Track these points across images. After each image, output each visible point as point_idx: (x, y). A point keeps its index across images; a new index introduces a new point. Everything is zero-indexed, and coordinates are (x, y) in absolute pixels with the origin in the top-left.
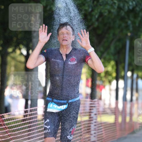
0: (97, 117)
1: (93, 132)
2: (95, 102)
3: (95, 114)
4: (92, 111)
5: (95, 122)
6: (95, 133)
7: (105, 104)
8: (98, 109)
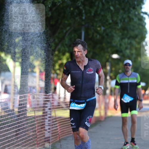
0: (51, 112)
1: (47, 128)
2: (49, 95)
3: (50, 109)
4: (46, 105)
5: (50, 117)
6: (49, 129)
7: (59, 98)
8: (53, 103)
